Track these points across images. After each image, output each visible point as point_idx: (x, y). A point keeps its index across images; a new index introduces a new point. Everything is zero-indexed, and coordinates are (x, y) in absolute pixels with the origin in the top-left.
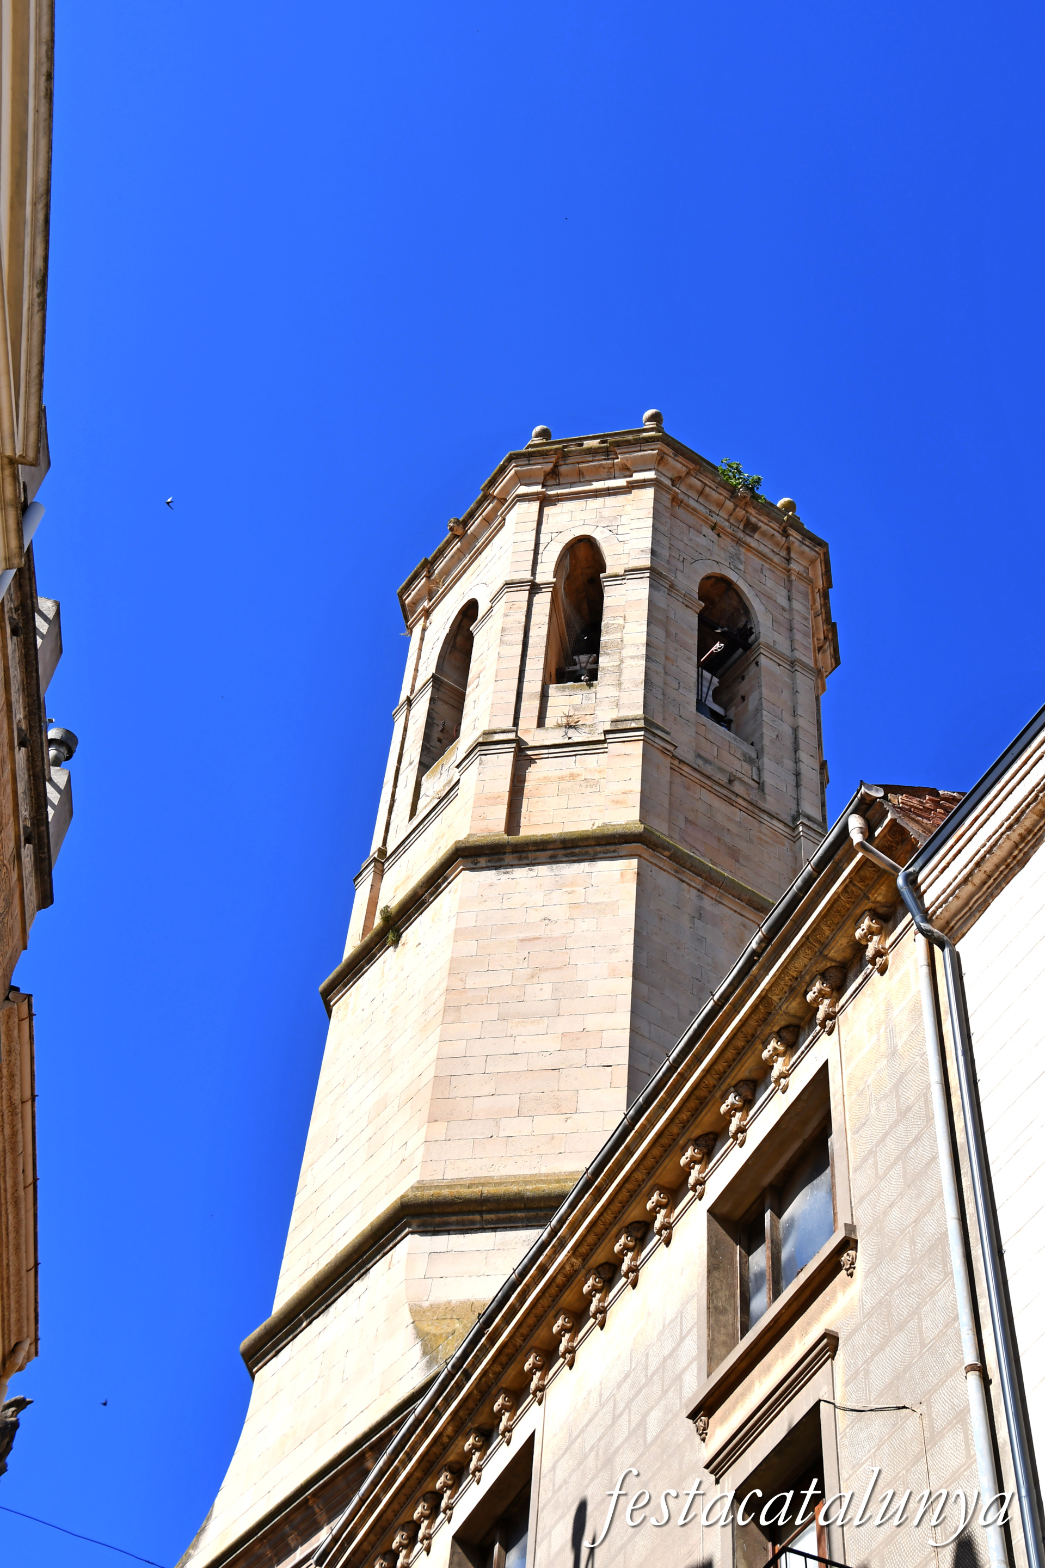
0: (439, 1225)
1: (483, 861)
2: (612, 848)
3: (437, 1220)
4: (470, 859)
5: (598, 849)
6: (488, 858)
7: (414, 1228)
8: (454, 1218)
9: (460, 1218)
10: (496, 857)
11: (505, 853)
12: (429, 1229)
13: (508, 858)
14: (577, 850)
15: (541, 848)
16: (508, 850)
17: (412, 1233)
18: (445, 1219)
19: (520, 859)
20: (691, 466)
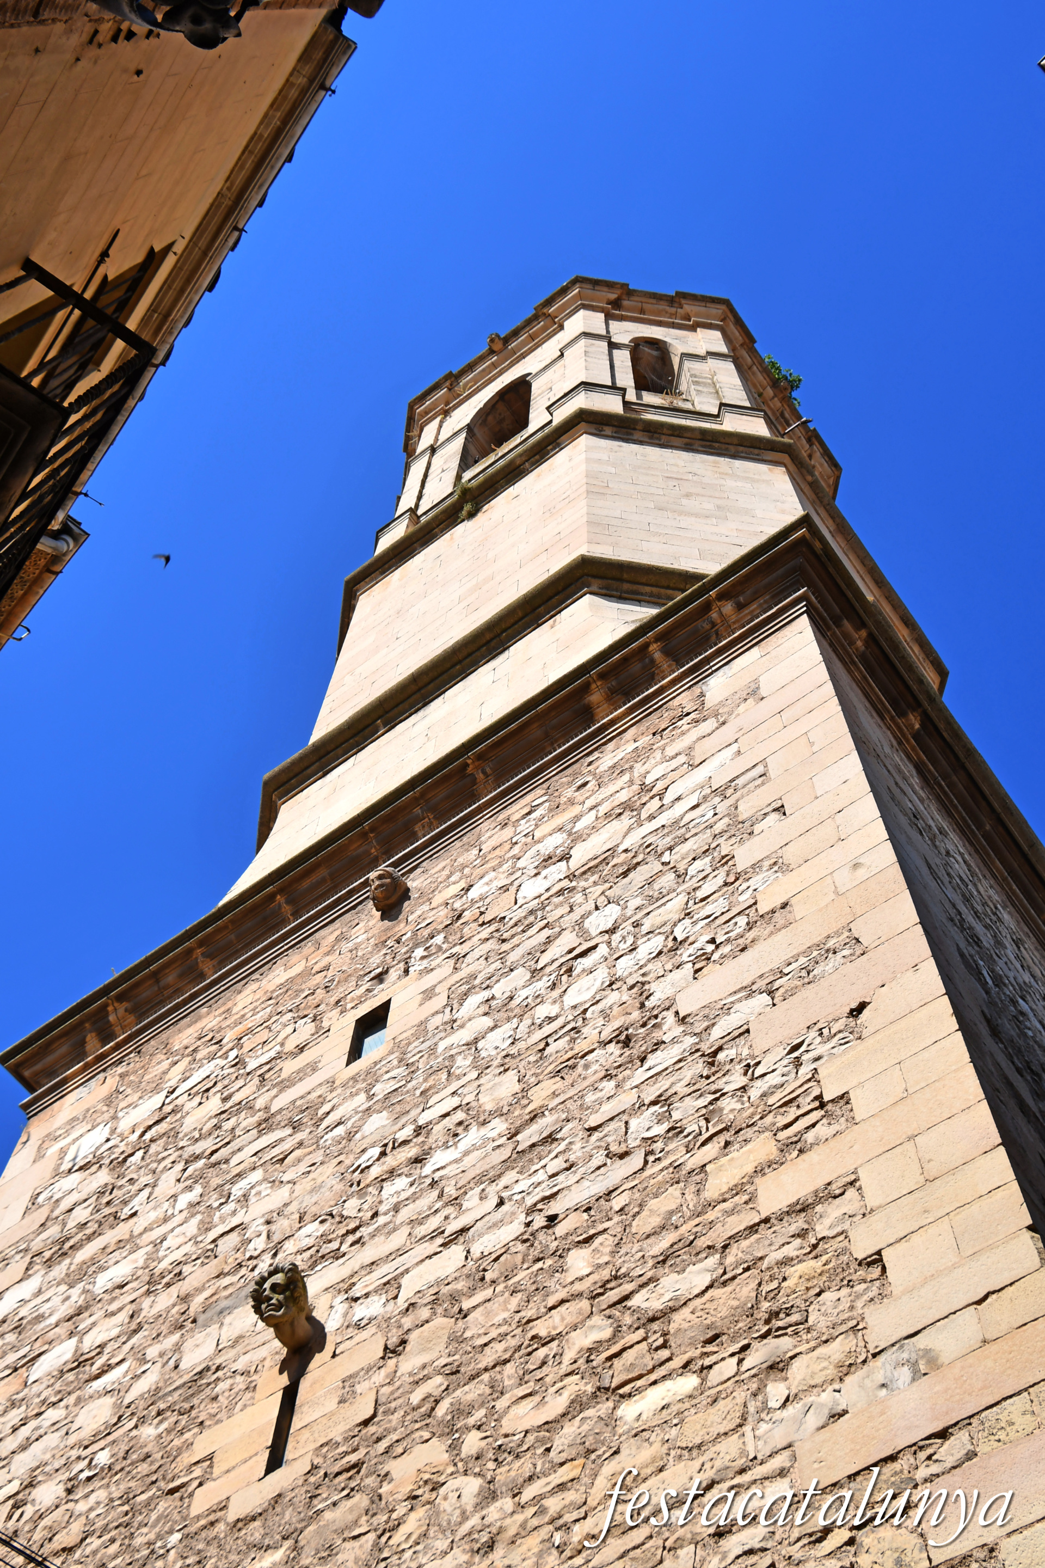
0: (627, 592)
1: (608, 431)
2: (756, 451)
3: (626, 586)
4: (595, 426)
5: (741, 449)
6: (615, 429)
7: (594, 588)
8: (648, 589)
9: (655, 590)
10: (625, 430)
11: (634, 429)
12: (615, 593)
13: (638, 435)
14: (716, 445)
15: (676, 433)
16: (639, 427)
17: (591, 593)
18: (635, 587)
19: (651, 438)
20: (747, 341)
